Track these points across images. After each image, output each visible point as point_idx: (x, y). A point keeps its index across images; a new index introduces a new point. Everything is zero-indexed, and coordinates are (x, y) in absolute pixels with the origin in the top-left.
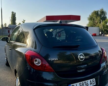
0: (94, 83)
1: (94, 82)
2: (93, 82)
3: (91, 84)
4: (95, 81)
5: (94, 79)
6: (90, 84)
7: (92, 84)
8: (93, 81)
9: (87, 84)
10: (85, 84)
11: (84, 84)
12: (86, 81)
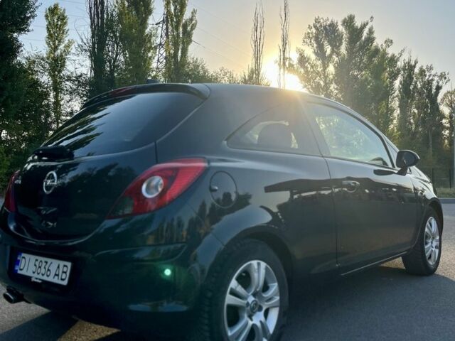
0: (64, 276)
1: (65, 273)
2: (63, 272)
3: (56, 277)
4: (68, 273)
5: (69, 264)
6: (56, 275)
7: (58, 275)
8: (65, 270)
9: (49, 270)
10: (45, 268)
11: (43, 267)
12: (49, 260)
